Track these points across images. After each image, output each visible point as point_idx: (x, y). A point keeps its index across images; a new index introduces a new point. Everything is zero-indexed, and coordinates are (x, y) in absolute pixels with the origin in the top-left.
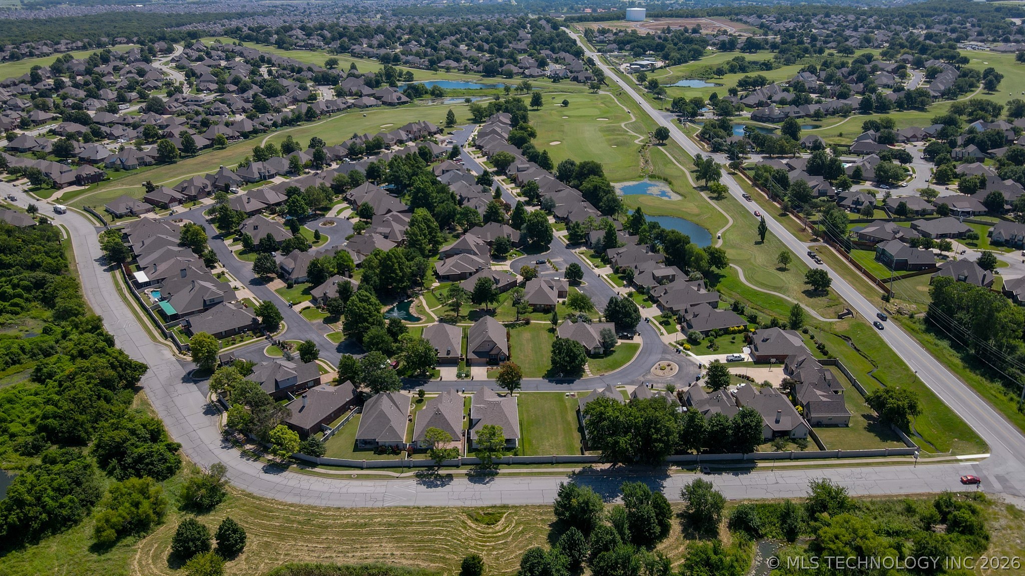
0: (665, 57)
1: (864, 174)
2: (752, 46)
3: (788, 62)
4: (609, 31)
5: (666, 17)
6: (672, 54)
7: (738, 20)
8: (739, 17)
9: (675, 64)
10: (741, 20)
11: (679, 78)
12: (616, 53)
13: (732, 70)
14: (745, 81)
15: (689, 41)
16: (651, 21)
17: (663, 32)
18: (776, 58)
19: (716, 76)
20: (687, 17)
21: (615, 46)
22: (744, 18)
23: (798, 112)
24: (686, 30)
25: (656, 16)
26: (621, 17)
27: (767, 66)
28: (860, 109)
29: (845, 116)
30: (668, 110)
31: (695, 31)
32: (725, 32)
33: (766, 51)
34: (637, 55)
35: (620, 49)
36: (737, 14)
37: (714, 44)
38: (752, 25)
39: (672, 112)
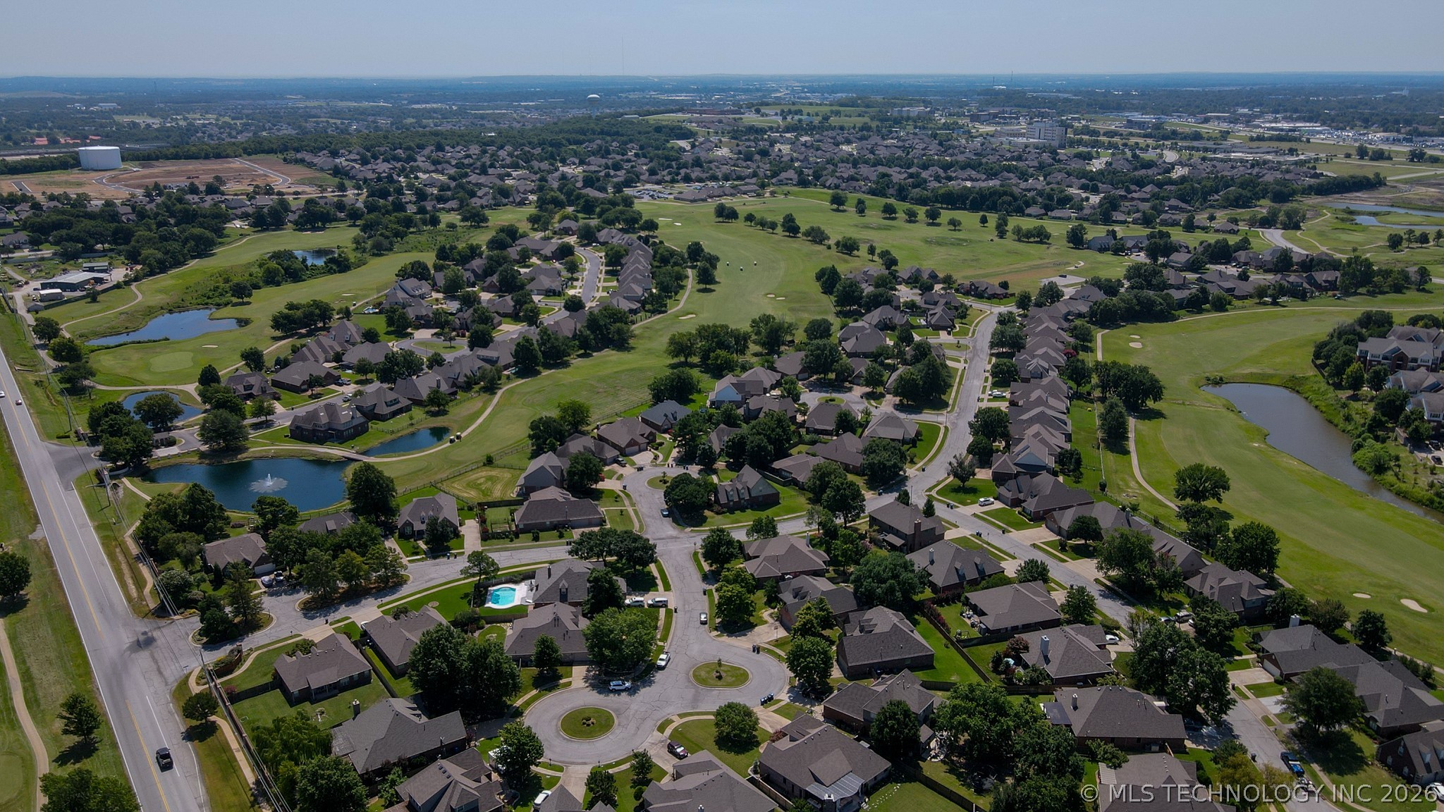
0: (133, 258)
1: (564, 650)
2: (314, 218)
3: (379, 250)
4: (24, 198)
5: (167, 158)
6: (146, 252)
7: (297, 161)
8: (299, 156)
9: (152, 273)
10: (302, 161)
11: (150, 312)
12: (26, 252)
13: (271, 279)
14: (286, 317)
15: (189, 217)
16: (135, 169)
17: (148, 195)
18: (356, 241)
19: (235, 300)
20: (207, 157)
21: (23, 236)
22: (308, 157)
23: (396, 402)
24: (193, 190)
25: (146, 159)
26: (72, 163)
27: (339, 265)
28: (516, 364)
29: (491, 389)
30: (80, 437)
31: (212, 190)
32: (269, 191)
33: (343, 225)
34: (69, 257)
35: (35, 243)
36: (297, 150)
37: (244, 216)
38: (322, 170)
39: (93, 441)
